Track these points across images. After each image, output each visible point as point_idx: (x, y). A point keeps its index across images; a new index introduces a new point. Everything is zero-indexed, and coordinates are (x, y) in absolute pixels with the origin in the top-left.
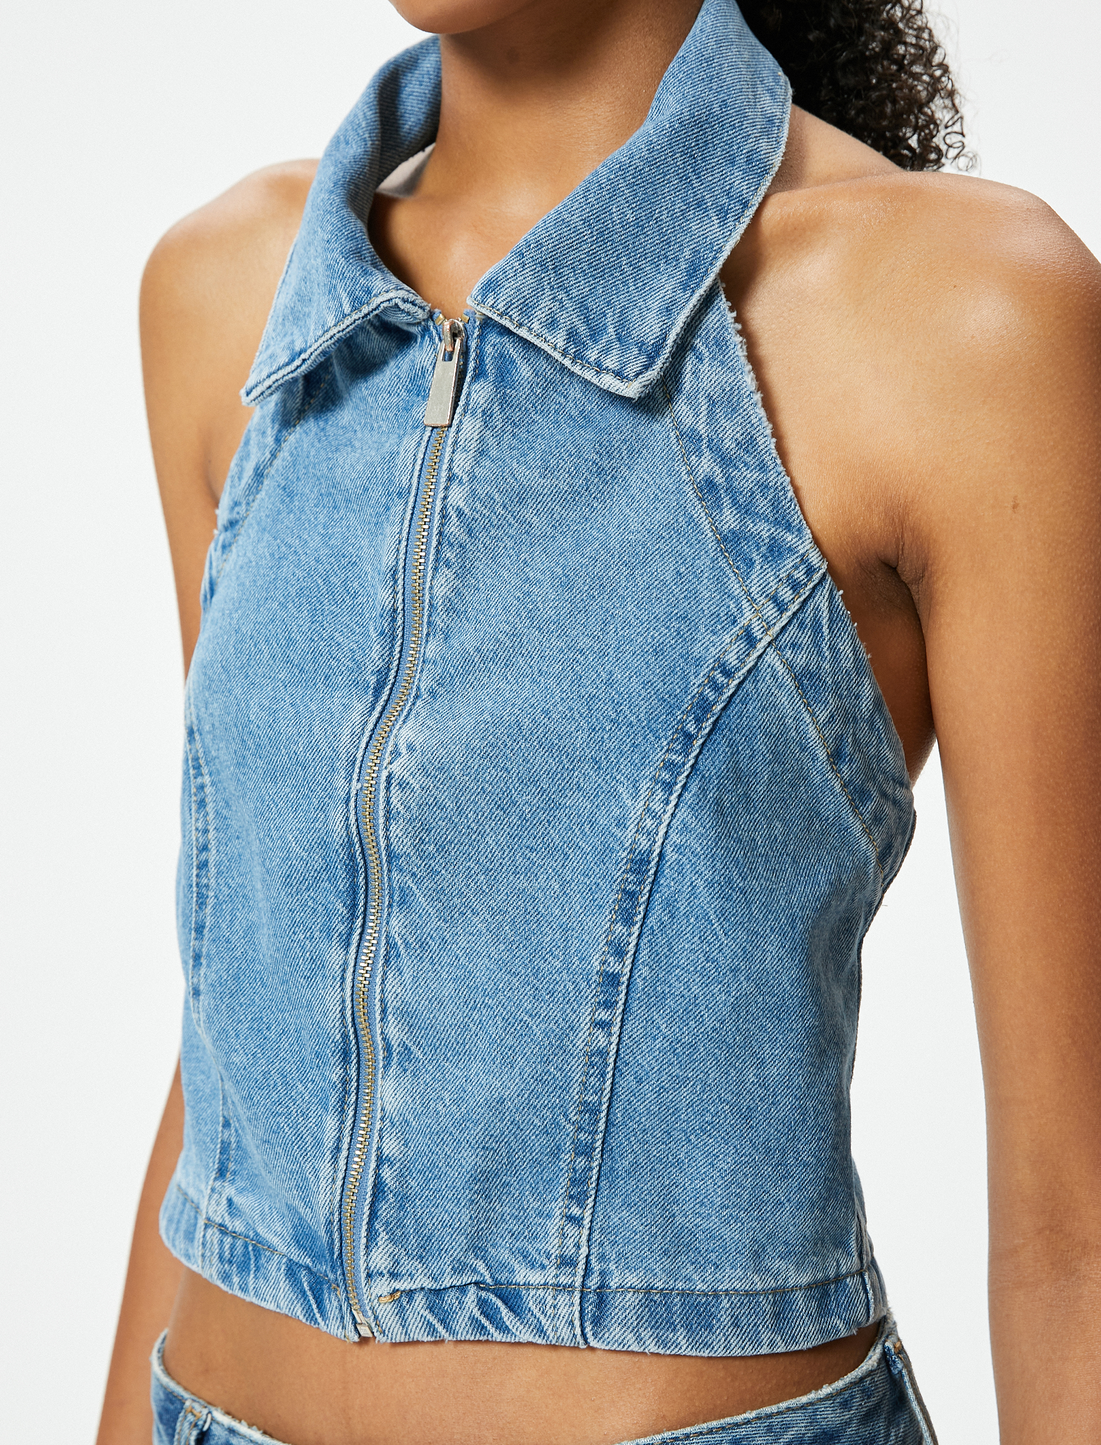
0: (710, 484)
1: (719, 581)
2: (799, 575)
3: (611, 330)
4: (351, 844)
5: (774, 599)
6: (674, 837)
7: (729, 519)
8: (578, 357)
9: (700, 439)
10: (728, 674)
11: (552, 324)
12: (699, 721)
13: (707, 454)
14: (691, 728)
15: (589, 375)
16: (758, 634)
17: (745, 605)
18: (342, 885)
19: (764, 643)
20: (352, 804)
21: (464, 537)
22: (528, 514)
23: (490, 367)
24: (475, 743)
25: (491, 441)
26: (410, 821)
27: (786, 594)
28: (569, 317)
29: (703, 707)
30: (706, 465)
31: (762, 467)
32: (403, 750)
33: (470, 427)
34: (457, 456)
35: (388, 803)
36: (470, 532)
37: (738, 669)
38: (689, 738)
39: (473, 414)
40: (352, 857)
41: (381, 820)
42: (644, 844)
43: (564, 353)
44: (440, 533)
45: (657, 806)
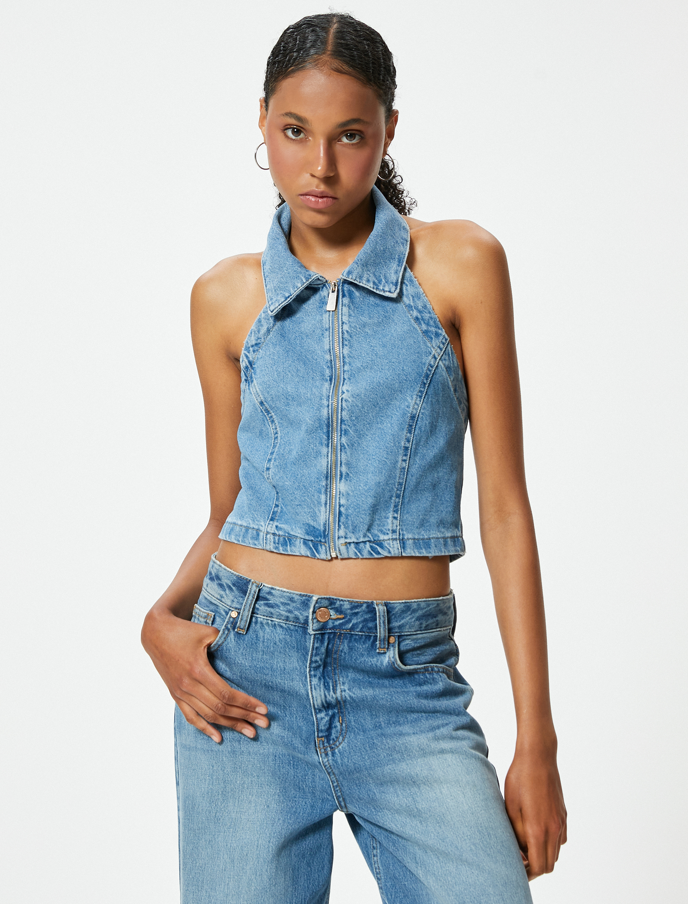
0: (417, 319)
1: (425, 343)
2: (444, 341)
3: (383, 280)
4: (329, 418)
5: (439, 347)
6: (422, 410)
7: (424, 327)
8: (377, 289)
9: (412, 307)
10: (432, 367)
11: (368, 281)
12: (427, 379)
13: (415, 310)
14: (425, 381)
15: (382, 293)
16: (437, 357)
17: (432, 349)
18: (325, 431)
19: (438, 359)
20: (330, 407)
21: (350, 338)
22: (367, 330)
23: (347, 294)
24: (367, 388)
25: (352, 313)
26: (348, 411)
27: (442, 346)
28: (372, 278)
29: (427, 376)
30: (415, 313)
31: (430, 313)
32: (345, 392)
33: (345, 309)
34: (343, 317)
35: (342, 406)
36: (351, 336)
37: (434, 366)
38: (425, 384)
39: (345, 306)
40: (329, 422)
41: (340, 411)
42: (415, 412)
43: (373, 288)
44: (342, 338)
45: (418, 402)
